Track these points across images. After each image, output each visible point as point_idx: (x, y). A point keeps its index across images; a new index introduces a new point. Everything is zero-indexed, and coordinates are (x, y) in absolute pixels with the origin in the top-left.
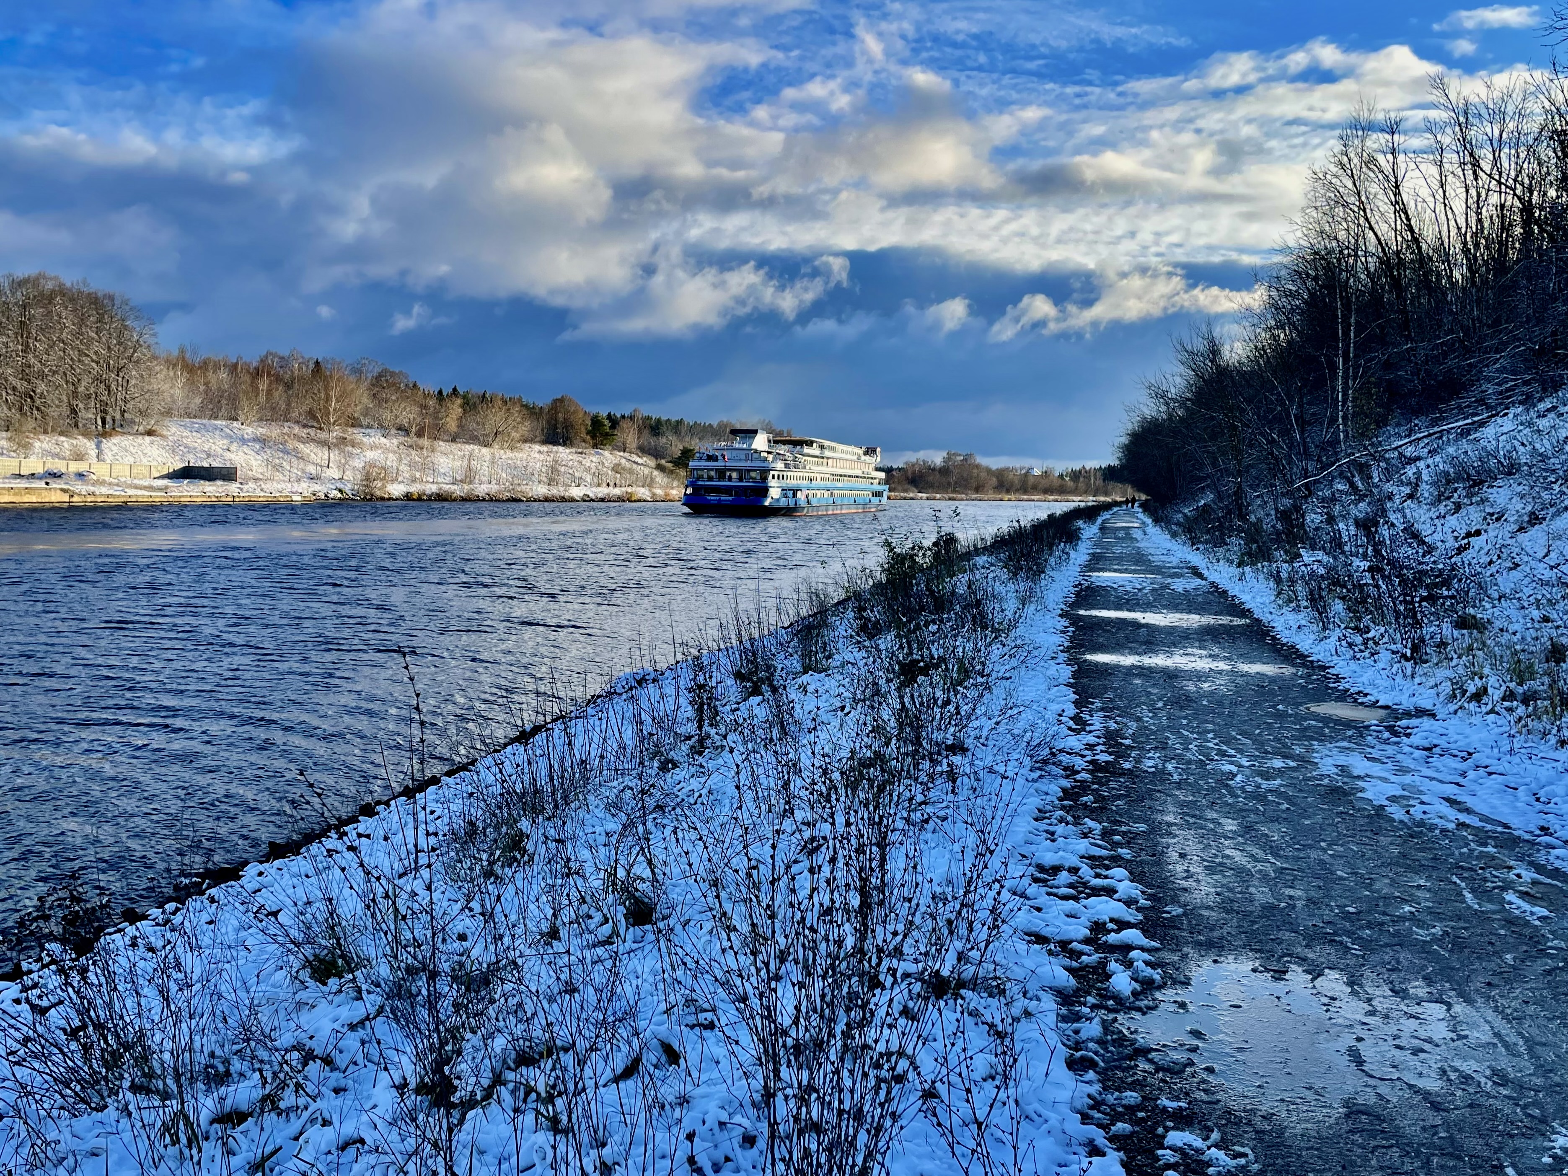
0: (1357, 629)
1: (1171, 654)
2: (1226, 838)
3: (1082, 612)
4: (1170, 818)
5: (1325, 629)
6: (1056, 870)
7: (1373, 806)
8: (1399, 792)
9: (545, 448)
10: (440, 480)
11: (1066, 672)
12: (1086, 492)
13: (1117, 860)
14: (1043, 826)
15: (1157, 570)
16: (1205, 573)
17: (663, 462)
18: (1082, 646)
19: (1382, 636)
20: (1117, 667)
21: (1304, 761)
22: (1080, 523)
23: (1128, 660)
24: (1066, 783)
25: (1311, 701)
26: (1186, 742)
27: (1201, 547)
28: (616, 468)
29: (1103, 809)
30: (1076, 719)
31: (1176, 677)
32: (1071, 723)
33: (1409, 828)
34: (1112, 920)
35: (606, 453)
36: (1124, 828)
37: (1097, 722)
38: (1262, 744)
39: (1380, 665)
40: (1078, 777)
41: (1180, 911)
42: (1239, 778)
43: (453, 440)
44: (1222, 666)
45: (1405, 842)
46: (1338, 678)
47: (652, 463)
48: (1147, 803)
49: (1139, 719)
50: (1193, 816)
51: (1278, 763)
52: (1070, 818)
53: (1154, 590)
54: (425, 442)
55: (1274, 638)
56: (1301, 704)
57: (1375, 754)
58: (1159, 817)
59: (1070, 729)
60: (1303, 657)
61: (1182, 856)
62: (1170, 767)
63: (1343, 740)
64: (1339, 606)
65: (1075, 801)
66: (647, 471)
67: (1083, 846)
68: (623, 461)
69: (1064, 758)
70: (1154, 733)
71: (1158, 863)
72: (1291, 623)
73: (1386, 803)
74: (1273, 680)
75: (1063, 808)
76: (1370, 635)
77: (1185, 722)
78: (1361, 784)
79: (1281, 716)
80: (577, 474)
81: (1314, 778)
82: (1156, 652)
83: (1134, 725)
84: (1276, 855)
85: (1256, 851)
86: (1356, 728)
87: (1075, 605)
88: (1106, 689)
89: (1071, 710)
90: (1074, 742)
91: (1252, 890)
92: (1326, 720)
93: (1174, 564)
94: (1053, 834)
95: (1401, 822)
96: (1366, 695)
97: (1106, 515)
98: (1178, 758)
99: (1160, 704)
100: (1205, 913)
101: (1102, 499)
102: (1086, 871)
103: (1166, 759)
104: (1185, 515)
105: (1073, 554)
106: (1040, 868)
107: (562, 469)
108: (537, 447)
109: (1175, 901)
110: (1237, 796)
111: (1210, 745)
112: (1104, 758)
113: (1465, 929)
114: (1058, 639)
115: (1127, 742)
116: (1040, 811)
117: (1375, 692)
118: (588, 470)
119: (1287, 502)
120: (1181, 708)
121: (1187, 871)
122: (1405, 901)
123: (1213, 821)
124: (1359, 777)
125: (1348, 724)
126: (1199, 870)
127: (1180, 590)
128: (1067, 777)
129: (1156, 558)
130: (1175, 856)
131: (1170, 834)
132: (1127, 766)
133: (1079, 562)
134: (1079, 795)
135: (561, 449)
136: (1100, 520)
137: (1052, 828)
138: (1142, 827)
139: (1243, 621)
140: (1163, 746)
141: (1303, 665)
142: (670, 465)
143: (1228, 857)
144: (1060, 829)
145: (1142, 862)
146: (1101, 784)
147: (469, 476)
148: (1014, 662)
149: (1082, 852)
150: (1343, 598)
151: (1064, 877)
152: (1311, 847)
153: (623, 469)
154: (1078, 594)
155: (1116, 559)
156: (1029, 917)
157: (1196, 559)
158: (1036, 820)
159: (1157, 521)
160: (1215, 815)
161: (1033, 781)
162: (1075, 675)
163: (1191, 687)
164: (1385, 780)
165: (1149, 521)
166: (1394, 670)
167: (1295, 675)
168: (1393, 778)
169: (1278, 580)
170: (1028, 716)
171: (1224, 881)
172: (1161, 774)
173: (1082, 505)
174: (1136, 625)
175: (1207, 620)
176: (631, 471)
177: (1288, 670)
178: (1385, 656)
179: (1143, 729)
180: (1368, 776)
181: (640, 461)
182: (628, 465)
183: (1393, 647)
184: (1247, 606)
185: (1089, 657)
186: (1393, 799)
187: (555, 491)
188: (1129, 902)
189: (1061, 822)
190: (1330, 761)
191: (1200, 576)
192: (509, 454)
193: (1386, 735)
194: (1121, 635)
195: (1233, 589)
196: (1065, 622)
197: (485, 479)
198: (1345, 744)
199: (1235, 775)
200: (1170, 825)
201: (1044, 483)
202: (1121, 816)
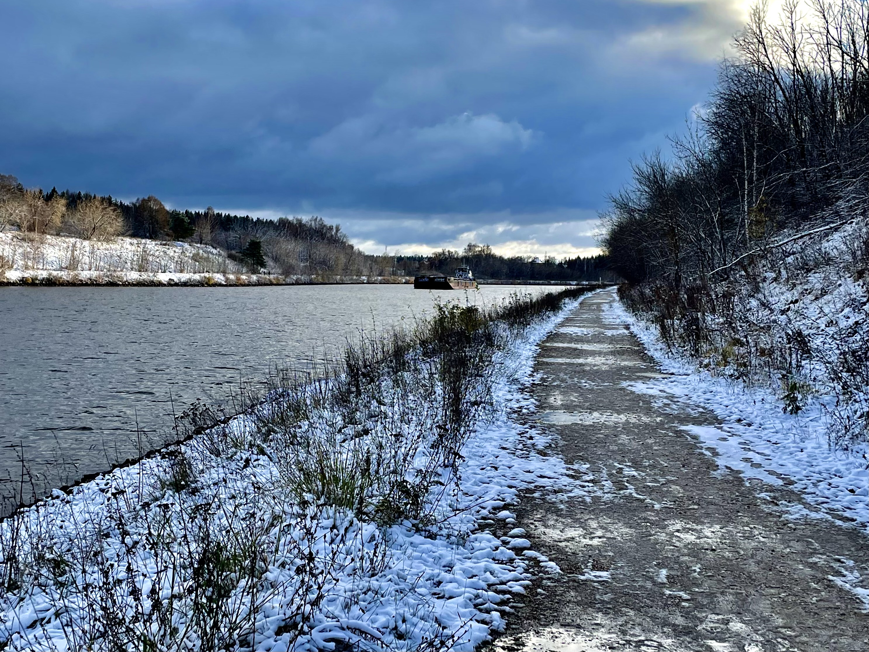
9: (135, 241)
10: (49, 267)
17: (233, 252)
28: (196, 258)
35: (186, 245)
43: (58, 235)
47: (225, 253)
54: (35, 235)
66: (220, 260)
68: (201, 251)
80: (163, 263)
107: (150, 258)
108: (128, 240)
118: (172, 258)
135: (148, 241)
142: (239, 255)
147: (73, 264)
153: (201, 258)
176: (207, 259)
181: (215, 251)
182: (205, 255)
187: (145, 276)
192: (106, 245)
197: (87, 267)
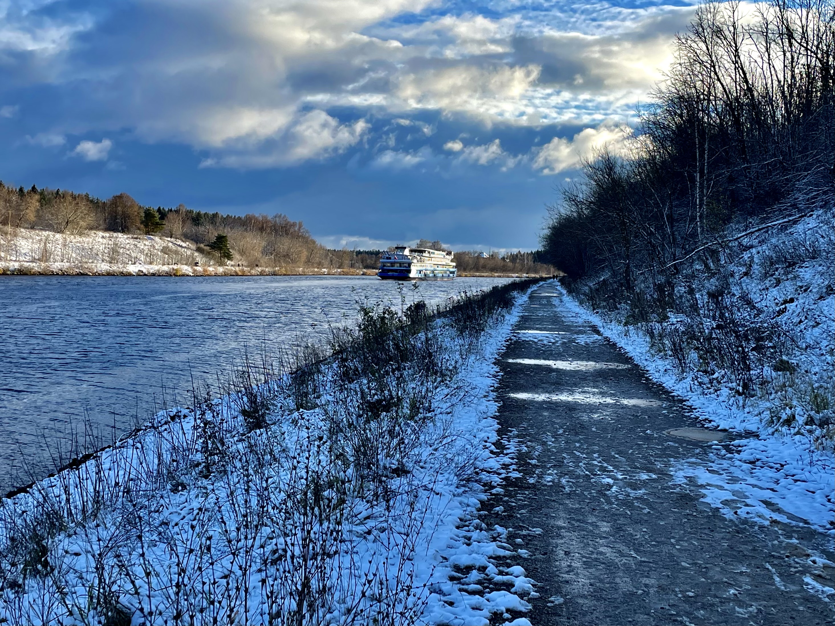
0: (705, 372)
1: (572, 392)
2: (601, 538)
3: (510, 361)
4: (560, 523)
5: (683, 372)
6: (469, 569)
7: (711, 509)
8: (730, 497)
9: (107, 234)
10: (21, 259)
11: (493, 407)
12: (521, 271)
13: (517, 560)
14: (462, 532)
15: (568, 328)
16: (601, 330)
17: (202, 245)
18: (508, 387)
19: (723, 376)
20: (532, 402)
21: (663, 474)
22: (515, 293)
23: (541, 397)
24: (484, 497)
25: (670, 427)
26: (578, 460)
27: (600, 311)
28: (165, 250)
29: (510, 516)
30: (497, 444)
31: (575, 409)
32: (493, 447)
33: (736, 526)
34: (508, 610)
35: (157, 239)
36: (524, 532)
37: (512, 447)
38: (633, 461)
39: (721, 399)
40: (494, 491)
41: (562, 600)
42: (614, 489)
43: (32, 228)
44: (609, 400)
45: (733, 536)
46: (691, 409)
47: (193, 247)
48: (544, 510)
49: (544, 444)
50: (578, 521)
51: (644, 476)
52: (484, 525)
53: (564, 343)
54: (9, 229)
55: (647, 379)
56: (663, 429)
57: (715, 467)
58: (552, 522)
59: (492, 452)
60: (667, 392)
61: (567, 553)
62: (564, 481)
63: (692, 456)
64: (694, 355)
65: (489, 511)
66: (189, 252)
67: (492, 548)
68: (170, 244)
69: (484, 476)
70: (554, 454)
71: (548, 561)
72: (660, 367)
73: (721, 506)
74: (644, 411)
75: (480, 517)
76: (715, 376)
77: (577, 445)
78: (703, 491)
79: (648, 439)
80: (133, 255)
81: (669, 487)
82: (561, 391)
83: (539, 448)
84: (637, 551)
85: (623, 548)
86: (702, 447)
87: (505, 356)
88: (522, 420)
89: (494, 437)
90: (494, 463)
91: (618, 580)
92: (681, 441)
93: (580, 324)
94: (469, 539)
95: (731, 520)
96: (710, 421)
97: (534, 288)
98: (571, 474)
99: (561, 431)
100: (581, 601)
101: (533, 275)
102: (492, 569)
103: (562, 475)
104: (590, 287)
105: (507, 317)
106: (457, 568)
107: (121, 251)
108: (101, 234)
109: (558, 592)
110: (612, 503)
111: (595, 463)
112: (516, 475)
113: (774, 607)
114: (490, 381)
115: (534, 462)
116: (461, 520)
117: (717, 419)
118: (142, 251)
119: (661, 279)
120: (577, 434)
121: (569, 566)
122: (730, 585)
123: (592, 524)
124: (702, 486)
125: (696, 444)
126: (578, 565)
127: (583, 343)
128: (485, 491)
129: (567, 319)
130: (561, 554)
131: (559, 536)
132: (532, 481)
133: (511, 323)
134: (493, 506)
135: (120, 235)
136: (529, 291)
137: (469, 534)
138: (538, 531)
139: (626, 366)
140: (559, 465)
141: (667, 399)
142: (207, 248)
143: (601, 553)
144: (475, 535)
145: (536, 560)
146: (510, 496)
147: (45, 256)
148: (454, 400)
149: (491, 553)
150: (697, 348)
151: (475, 575)
152: (664, 543)
153: (170, 250)
154: (508, 347)
155: (538, 320)
156: (442, 611)
157: (596, 320)
158: (458, 527)
159: (570, 292)
160: (594, 520)
161: (459, 495)
162: (501, 410)
163: (585, 417)
164: (721, 488)
165: (564, 292)
166: (731, 402)
167: (661, 407)
168: (727, 486)
169: (652, 335)
170: (460, 443)
171: (597, 574)
172: (557, 487)
173: (518, 279)
174: (549, 369)
175: (599, 366)
176: (176, 253)
177: (655, 403)
178: (725, 392)
179: (546, 451)
180: (708, 485)
181: (184, 245)
182: (174, 248)
183: (730, 385)
184: (630, 355)
185: (512, 395)
186: (726, 503)
187: (115, 268)
188: (522, 595)
189: (476, 528)
190: (681, 474)
191: (598, 333)
192: (78, 239)
193: (723, 452)
194: (537, 377)
195: (621, 343)
196: (496, 369)
197: (59, 258)
198: (693, 460)
199: (611, 487)
200: (560, 528)
201: (491, 264)
202: (523, 522)
